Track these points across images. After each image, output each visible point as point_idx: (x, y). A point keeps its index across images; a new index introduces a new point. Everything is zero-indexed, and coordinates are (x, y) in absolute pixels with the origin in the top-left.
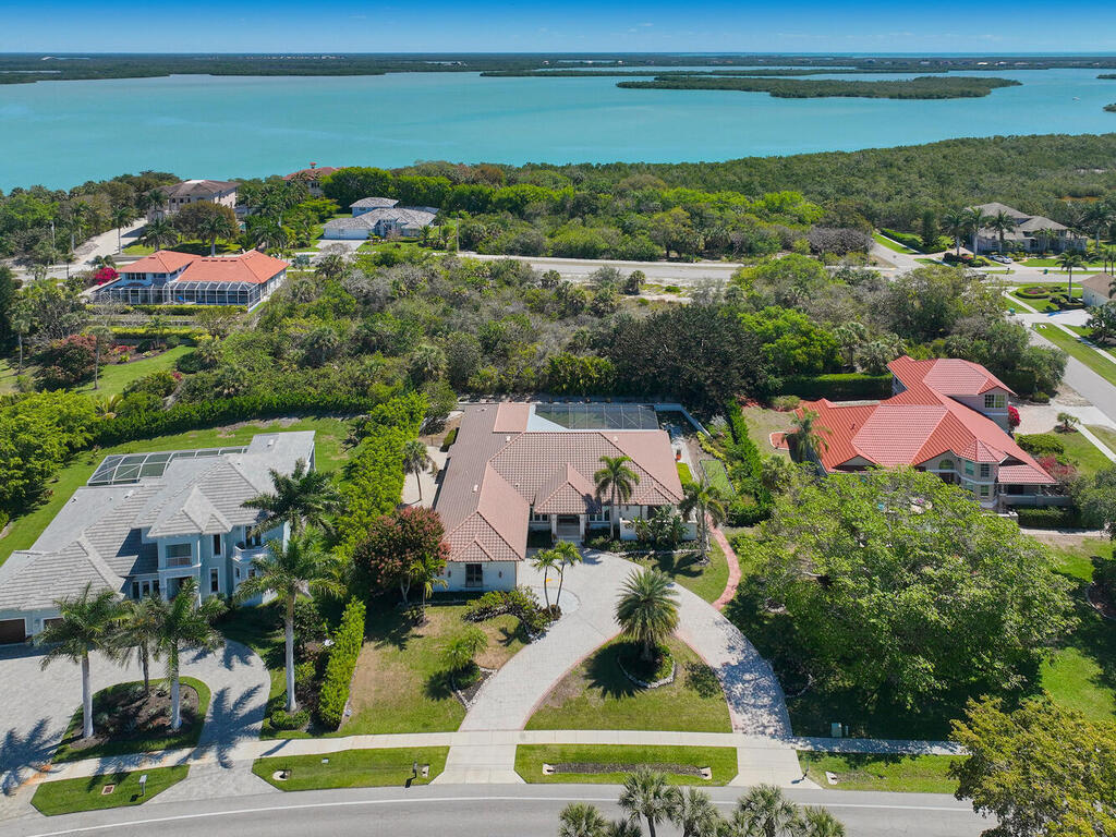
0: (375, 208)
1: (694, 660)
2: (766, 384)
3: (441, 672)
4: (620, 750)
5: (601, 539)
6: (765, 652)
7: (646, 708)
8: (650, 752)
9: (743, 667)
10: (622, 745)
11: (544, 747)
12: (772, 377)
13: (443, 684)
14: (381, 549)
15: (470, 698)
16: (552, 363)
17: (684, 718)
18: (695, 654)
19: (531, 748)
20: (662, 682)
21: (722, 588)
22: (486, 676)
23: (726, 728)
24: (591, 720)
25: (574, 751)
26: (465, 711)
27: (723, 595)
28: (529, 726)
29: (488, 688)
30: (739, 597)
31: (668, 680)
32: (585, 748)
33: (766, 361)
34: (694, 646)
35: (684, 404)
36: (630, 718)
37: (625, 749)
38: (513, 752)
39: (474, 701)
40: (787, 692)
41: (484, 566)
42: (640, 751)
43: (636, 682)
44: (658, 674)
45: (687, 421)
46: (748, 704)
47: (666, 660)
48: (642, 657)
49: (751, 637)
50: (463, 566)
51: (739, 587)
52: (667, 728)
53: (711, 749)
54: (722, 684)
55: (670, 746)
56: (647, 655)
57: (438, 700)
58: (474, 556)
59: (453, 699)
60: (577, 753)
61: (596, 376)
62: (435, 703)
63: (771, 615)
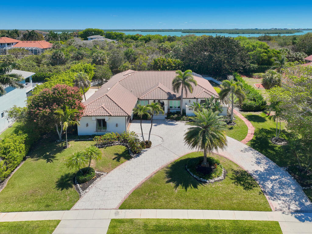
0: (96, 38)
1: (236, 169)
2: (250, 68)
3: (69, 174)
4: (189, 223)
5: (176, 116)
6: (281, 164)
7: (207, 195)
8: (212, 224)
9: (269, 172)
10: (190, 220)
11: (131, 221)
12: (252, 65)
13: (69, 180)
14: (38, 103)
15: (84, 189)
16: (155, 60)
17: (235, 201)
18: (236, 164)
19: (121, 221)
20: (216, 179)
21: (246, 134)
22: (99, 176)
23: (267, 209)
24: (167, 203)
25: (154, 224)
26: (79, 197)
27: (247, 138)
28: (124, 206)
29: (99, 183)
30: (256, 138)
31: (220, 178)
32: (162, 222)
33: (249, 59)
34: (235, 161)
35: (213, 77)
36: (196, 201)
37: (193, 222)
38: (107, 223)
39: (87, 190)
40: (302, 185)
41: (107, 119)
42: (204, 224)
43: (198, 179)
44: (213, 175)
45: (214, 83)
46: (279, 194)
47: (218, 167)
48: (202, 165)
49: (269, 156)
50: (94, 118)
51: (255, 134)
52: (224, 208)
53: (259, 223)
54: (258, 182)
55: (227, 221)
56: (205, 164)
57: (62, 190)
58: (101, 113)
59: (72, 190)
60: (156, 226)
61: (174, 65)
62: (59, 191)
63: (279, 146)
